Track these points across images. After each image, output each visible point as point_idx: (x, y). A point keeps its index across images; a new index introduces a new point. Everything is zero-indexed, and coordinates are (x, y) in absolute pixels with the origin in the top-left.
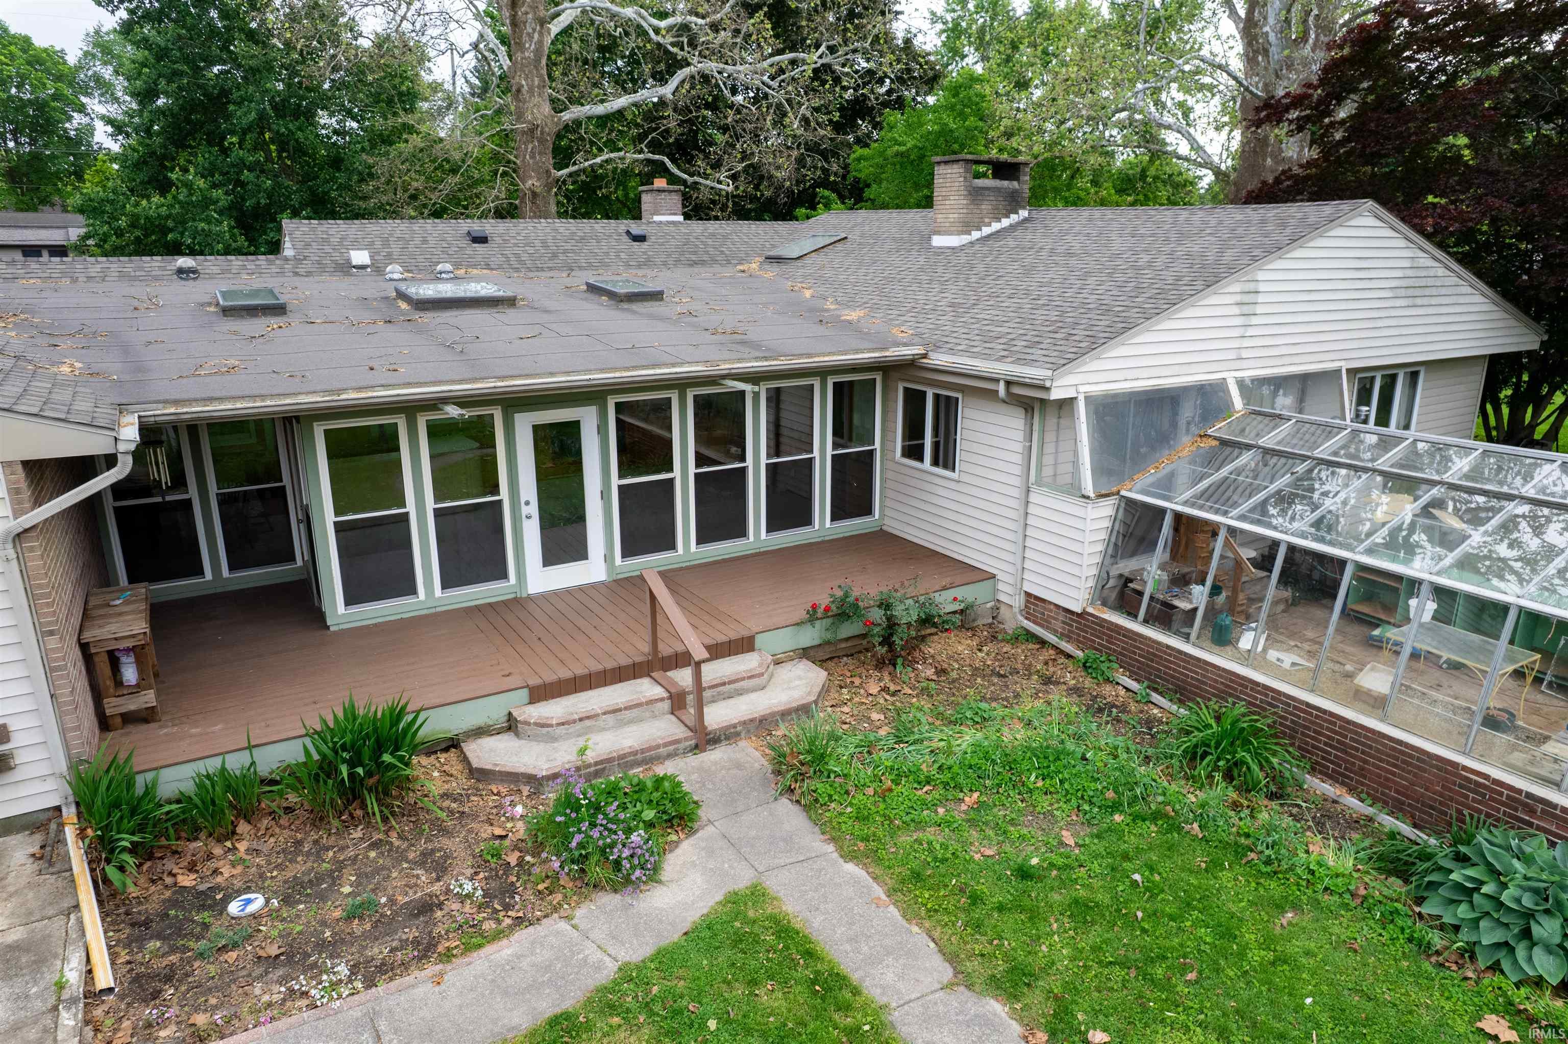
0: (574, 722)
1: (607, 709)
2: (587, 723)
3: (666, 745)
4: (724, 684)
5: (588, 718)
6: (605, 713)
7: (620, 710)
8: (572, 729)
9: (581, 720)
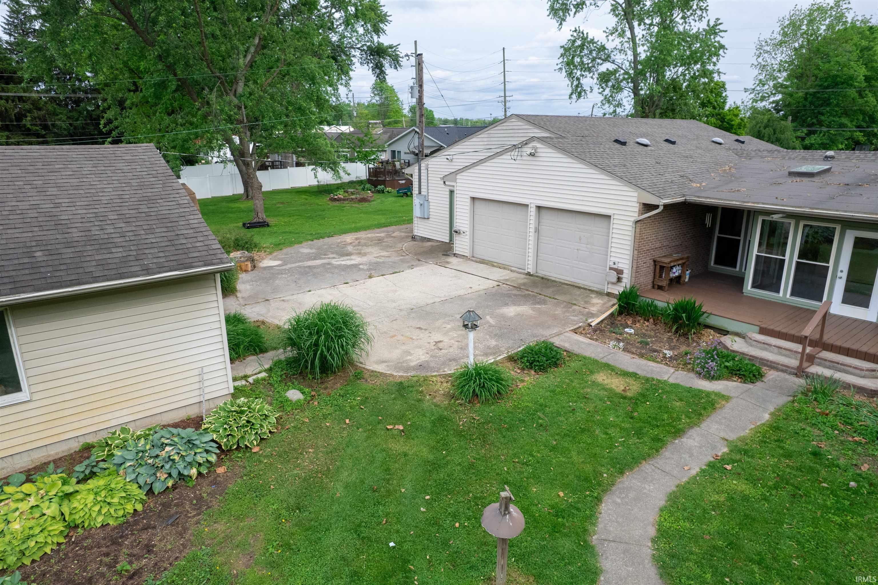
0: (761, 343)
1: (777, 345)
2: (766, 346)
3: (782, 365)
4: (838, 363)
5: (767, 344)
6: (774, 346)
7: (781, 348)
8: (759, 345)
9: (764, 343)
